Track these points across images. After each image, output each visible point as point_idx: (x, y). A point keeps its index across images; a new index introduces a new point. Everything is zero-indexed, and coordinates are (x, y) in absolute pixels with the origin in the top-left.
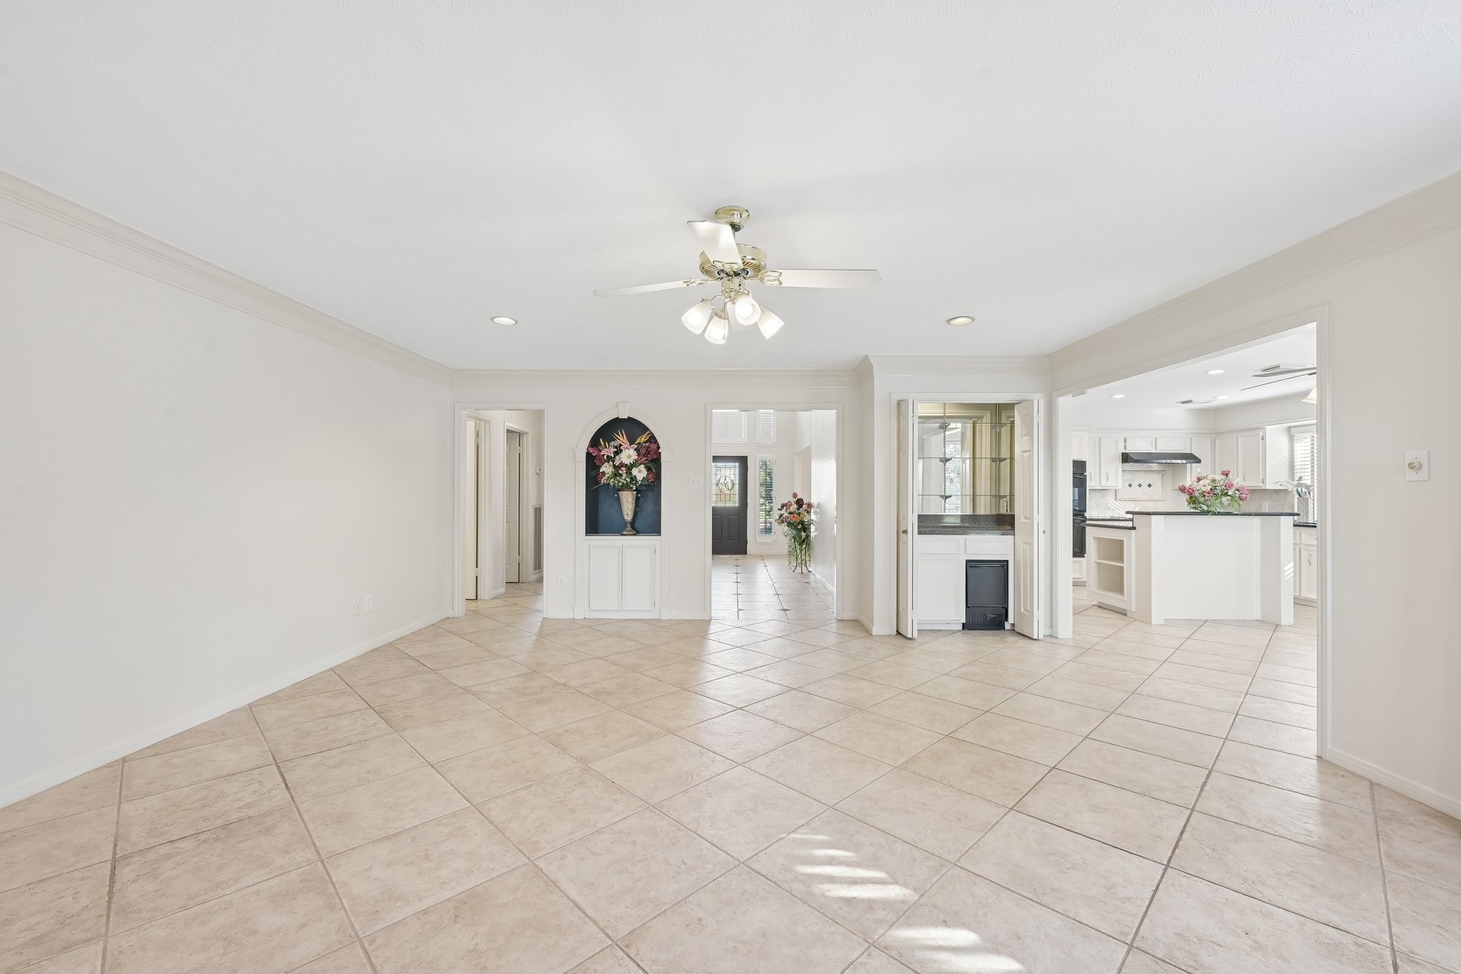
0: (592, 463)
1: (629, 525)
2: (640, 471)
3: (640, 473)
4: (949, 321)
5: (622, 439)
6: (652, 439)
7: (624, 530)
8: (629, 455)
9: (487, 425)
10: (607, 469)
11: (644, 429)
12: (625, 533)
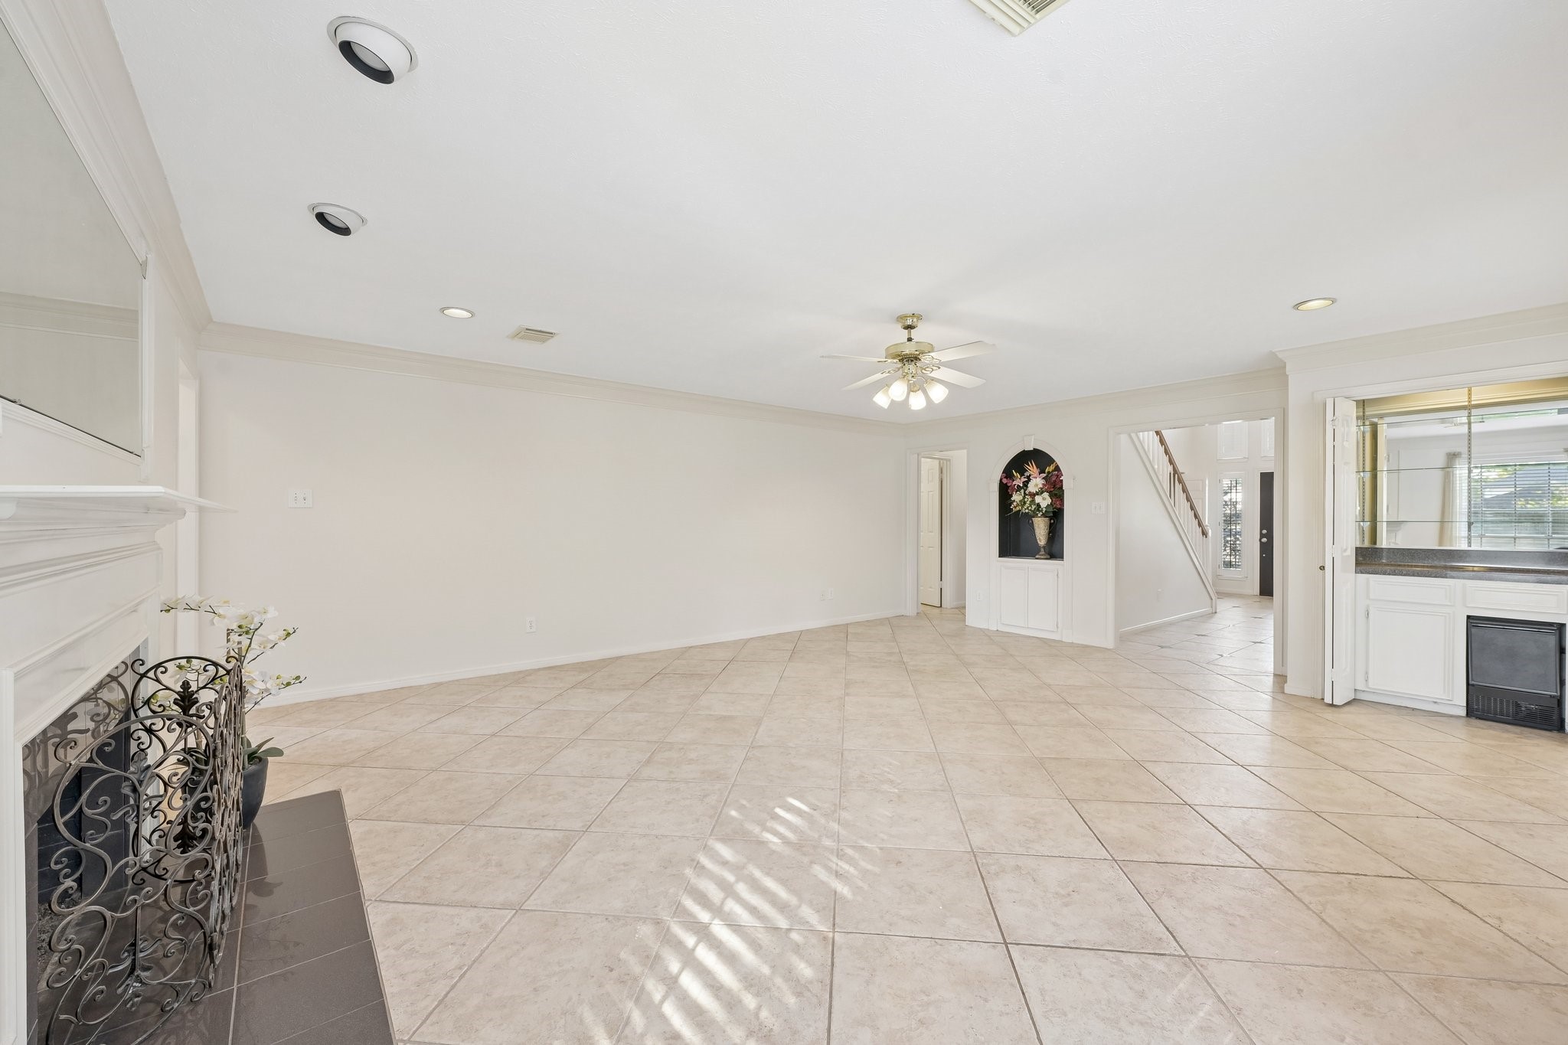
0: (1005, 493)
1: (1042, 550)
2: (1044, 499)
3: (1044, 501)
4: (1297, 306)
5: (1032, 469)
6: (1057, 468)
7: (1038, 553)
8: (1037, 483)
9: (948, 463)
10: (1017, 497)
11: (1051, 461)
12: (1037, 557)
